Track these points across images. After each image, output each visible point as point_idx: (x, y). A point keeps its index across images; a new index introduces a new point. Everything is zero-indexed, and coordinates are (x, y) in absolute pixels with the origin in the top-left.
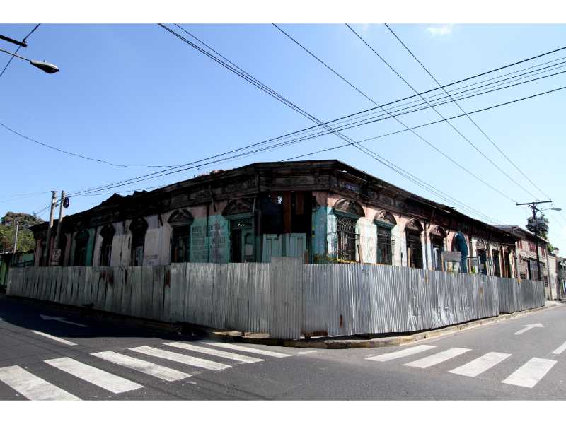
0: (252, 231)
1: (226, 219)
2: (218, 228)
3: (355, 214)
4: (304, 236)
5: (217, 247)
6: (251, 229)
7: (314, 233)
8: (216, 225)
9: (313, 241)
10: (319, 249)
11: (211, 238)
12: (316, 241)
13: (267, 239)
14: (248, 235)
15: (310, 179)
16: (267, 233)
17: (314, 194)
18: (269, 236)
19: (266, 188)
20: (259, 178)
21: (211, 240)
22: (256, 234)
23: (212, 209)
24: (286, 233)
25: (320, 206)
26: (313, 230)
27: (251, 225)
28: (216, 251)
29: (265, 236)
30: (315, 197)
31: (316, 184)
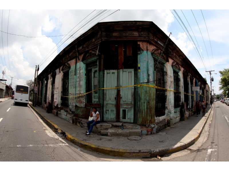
0: (97, 69)
1: (84, 64)
2: (80, 70)
3: (164, 60)
4: (132, 70)
5: (80, 81)
6: (97, 67)
7: (139, 68)
8: (79, 68)
9: (139, 74)
10: (143, 79)
11: (77, 76)
12: (141, 73)
13: (107, 73)
14: (96, 71)
15: (136, 34)
16: (107, 69)
17: (139, 43)
18: (108, 71)
19: (106, 38)
20: (101, 33)
21: (77, 77)
22: (100, 70)
23: (78, 59)
24: (120, 69)
25: (143, 50)
26: (139, 66)
27: (97, 65)
28: (79, 84)
29: (106, 72)
30: (139, 45)
31: (140, 36)
